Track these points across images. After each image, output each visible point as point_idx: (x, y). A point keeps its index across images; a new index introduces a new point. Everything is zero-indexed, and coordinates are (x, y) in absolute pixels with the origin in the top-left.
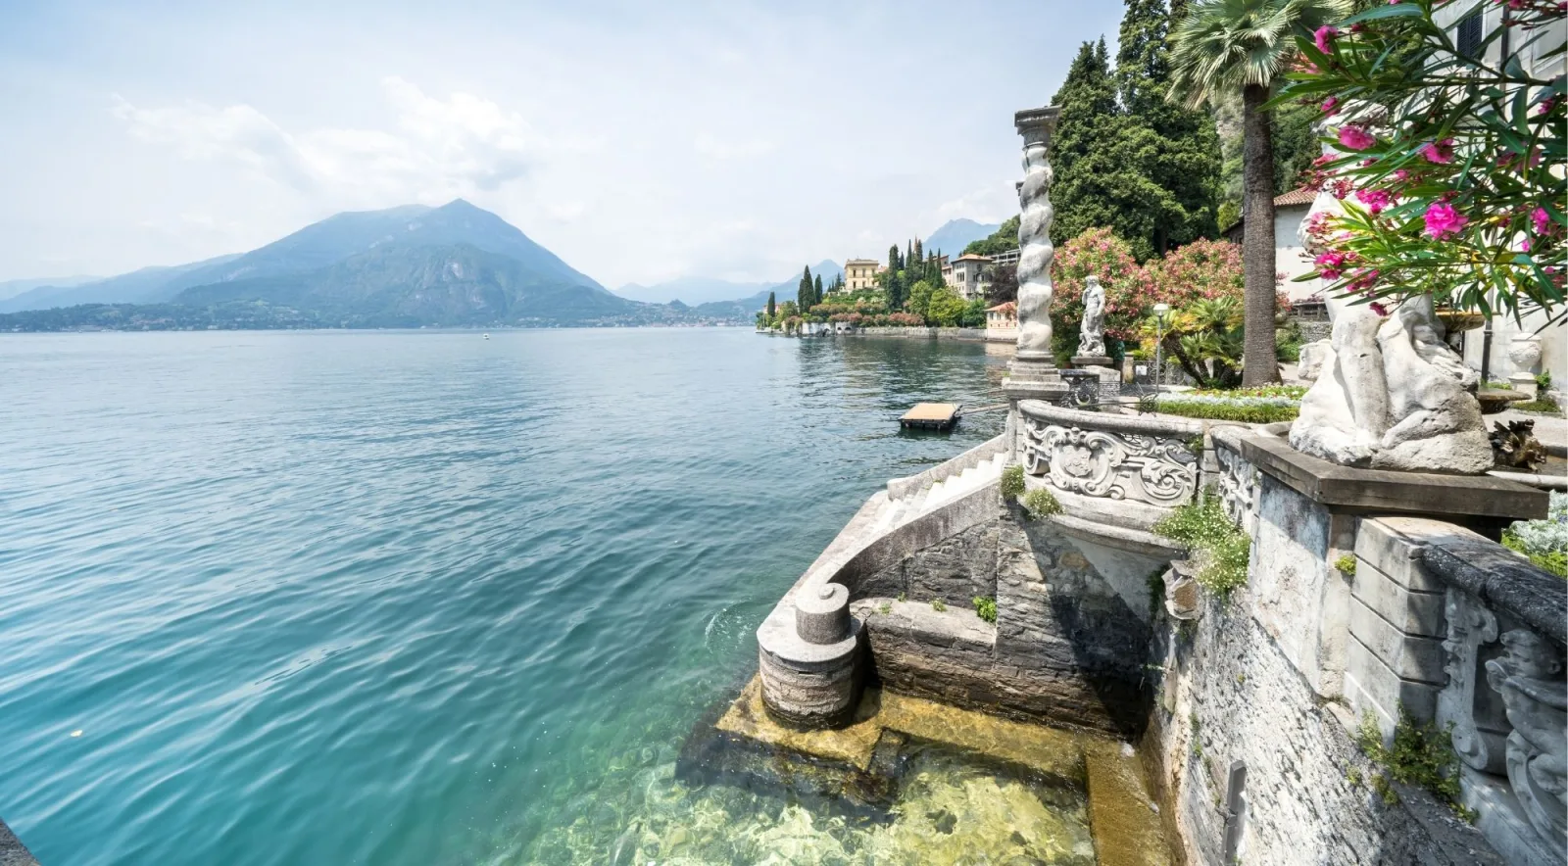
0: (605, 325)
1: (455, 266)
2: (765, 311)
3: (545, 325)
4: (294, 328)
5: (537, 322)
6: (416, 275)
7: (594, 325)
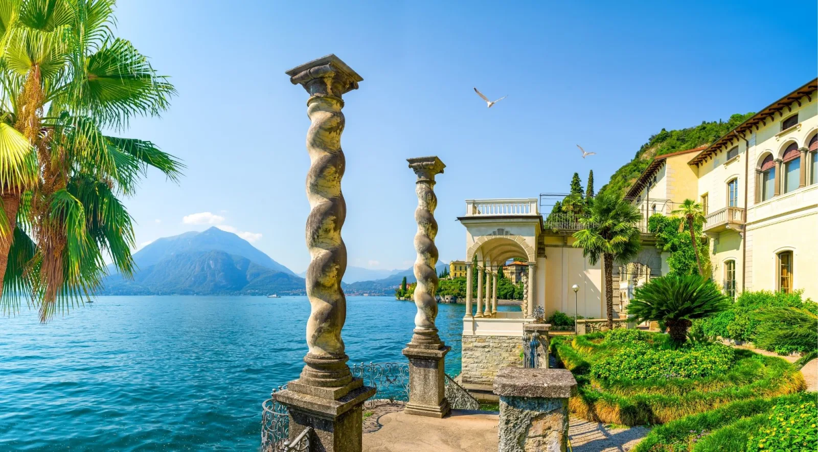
0: (294, 295)
1: (211, 262)
2: (401, 287)
3: (262, 294)
4: (141, 295)
5: (257, 293)
6: (192, 267)
7: (288, 294)
